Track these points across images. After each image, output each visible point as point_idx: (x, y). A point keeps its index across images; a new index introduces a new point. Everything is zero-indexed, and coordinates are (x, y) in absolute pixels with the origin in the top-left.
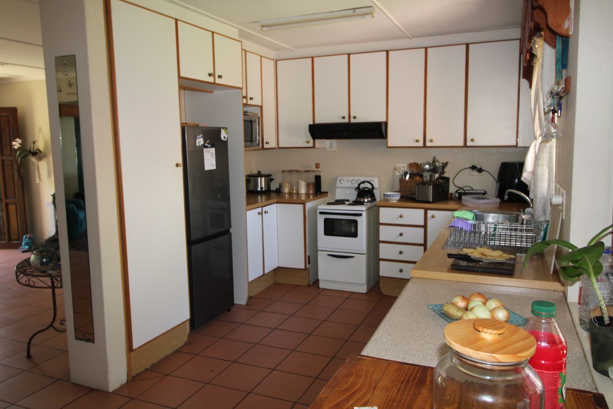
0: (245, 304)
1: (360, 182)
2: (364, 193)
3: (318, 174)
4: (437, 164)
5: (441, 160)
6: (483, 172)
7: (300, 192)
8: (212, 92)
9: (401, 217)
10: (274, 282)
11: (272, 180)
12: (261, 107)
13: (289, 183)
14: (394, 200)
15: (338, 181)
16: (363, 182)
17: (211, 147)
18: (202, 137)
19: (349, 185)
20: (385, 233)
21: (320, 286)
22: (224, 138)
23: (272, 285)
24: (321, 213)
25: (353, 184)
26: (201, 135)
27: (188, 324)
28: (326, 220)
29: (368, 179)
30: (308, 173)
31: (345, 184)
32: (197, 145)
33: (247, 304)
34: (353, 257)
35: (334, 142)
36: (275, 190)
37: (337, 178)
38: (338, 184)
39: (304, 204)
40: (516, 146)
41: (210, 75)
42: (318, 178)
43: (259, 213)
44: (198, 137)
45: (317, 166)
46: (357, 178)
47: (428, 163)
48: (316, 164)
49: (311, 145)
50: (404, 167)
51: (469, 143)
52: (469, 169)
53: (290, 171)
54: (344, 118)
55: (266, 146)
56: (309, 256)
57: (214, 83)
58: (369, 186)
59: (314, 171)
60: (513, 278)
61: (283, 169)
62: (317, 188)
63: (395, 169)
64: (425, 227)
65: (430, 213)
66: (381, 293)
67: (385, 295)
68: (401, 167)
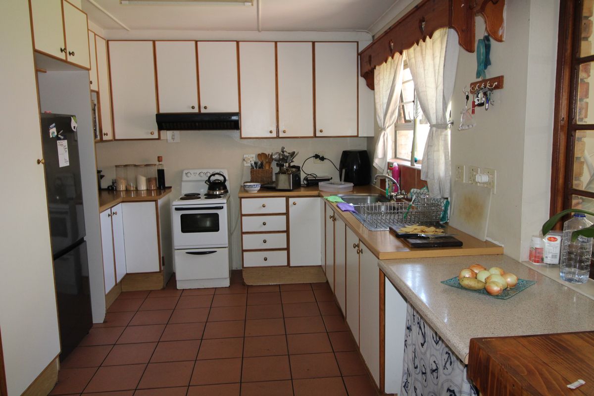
0: (102, 322)
1: (209, 175)
2: (216, 187)
3: (161, 168)
4: (285, 153)
5: (289, 150)
6: (325, 160)
7: (139, 189)
8: (46, 72)
9: (264, 206)
10: (120, 291)
11: (102, 177)
12: (98, 93)
13: (125, 179)
14: (254, 191)
15: (184, 174)
16: (214, 175)
17: (64, 139)
18: (54, 127)
19: (197, 178)
20: (248, 224)
21: (178, 288)
22: (74, 127)
23: (120, 295)
24: (177, 209)
25: (201, 177)
26: (54, 124)
27: (57, 360)
28: (183, 216)
29: (217, 171)
30: (149, 167)
31: (192, 177)
32: (51, 136)
33: (105, 322)
34: (216, 252)
35: (177, 133)
36: (106, 187)
37: (182, 172)
38: (185, 178)
39: (156, 201)
40: (357, 136)
41: (62, 50)
42: (161, 173)
43: (109, 215)
44: (51, 126)
45: (160, 159)
46: (205, 171)
47: (278, 153)
48: (158, 157)
49: (156, 136)
50: (253, 158)
51: (318, 134)
52: (313, 158)
53: (126, 166)
54: (193, 108)
55: (105, 138)
56: (163, 257)
57: (66, 61)
58: (221, 178)
59: (155, 165)
60: (462, 248)
61: (116, 165)
62: (160, 183)
63: (244, 160)
64: (287, 214)
65: (291, 200)
66: (244, 284)
67: (248, 286)
68: (249, 157)
